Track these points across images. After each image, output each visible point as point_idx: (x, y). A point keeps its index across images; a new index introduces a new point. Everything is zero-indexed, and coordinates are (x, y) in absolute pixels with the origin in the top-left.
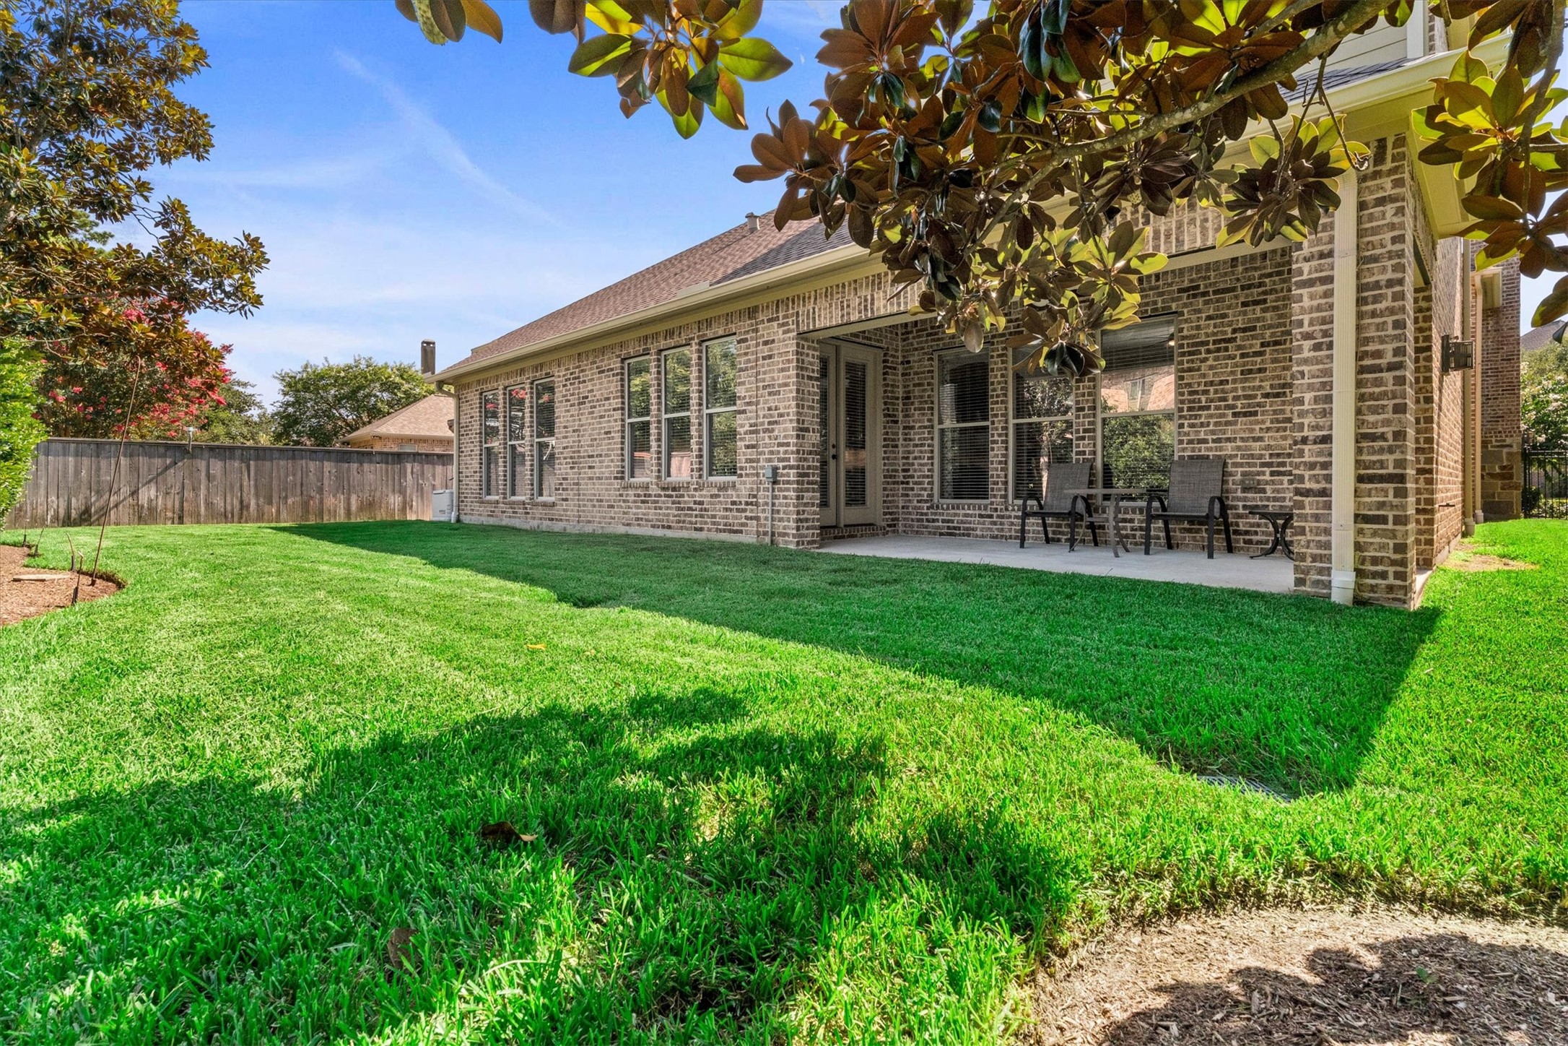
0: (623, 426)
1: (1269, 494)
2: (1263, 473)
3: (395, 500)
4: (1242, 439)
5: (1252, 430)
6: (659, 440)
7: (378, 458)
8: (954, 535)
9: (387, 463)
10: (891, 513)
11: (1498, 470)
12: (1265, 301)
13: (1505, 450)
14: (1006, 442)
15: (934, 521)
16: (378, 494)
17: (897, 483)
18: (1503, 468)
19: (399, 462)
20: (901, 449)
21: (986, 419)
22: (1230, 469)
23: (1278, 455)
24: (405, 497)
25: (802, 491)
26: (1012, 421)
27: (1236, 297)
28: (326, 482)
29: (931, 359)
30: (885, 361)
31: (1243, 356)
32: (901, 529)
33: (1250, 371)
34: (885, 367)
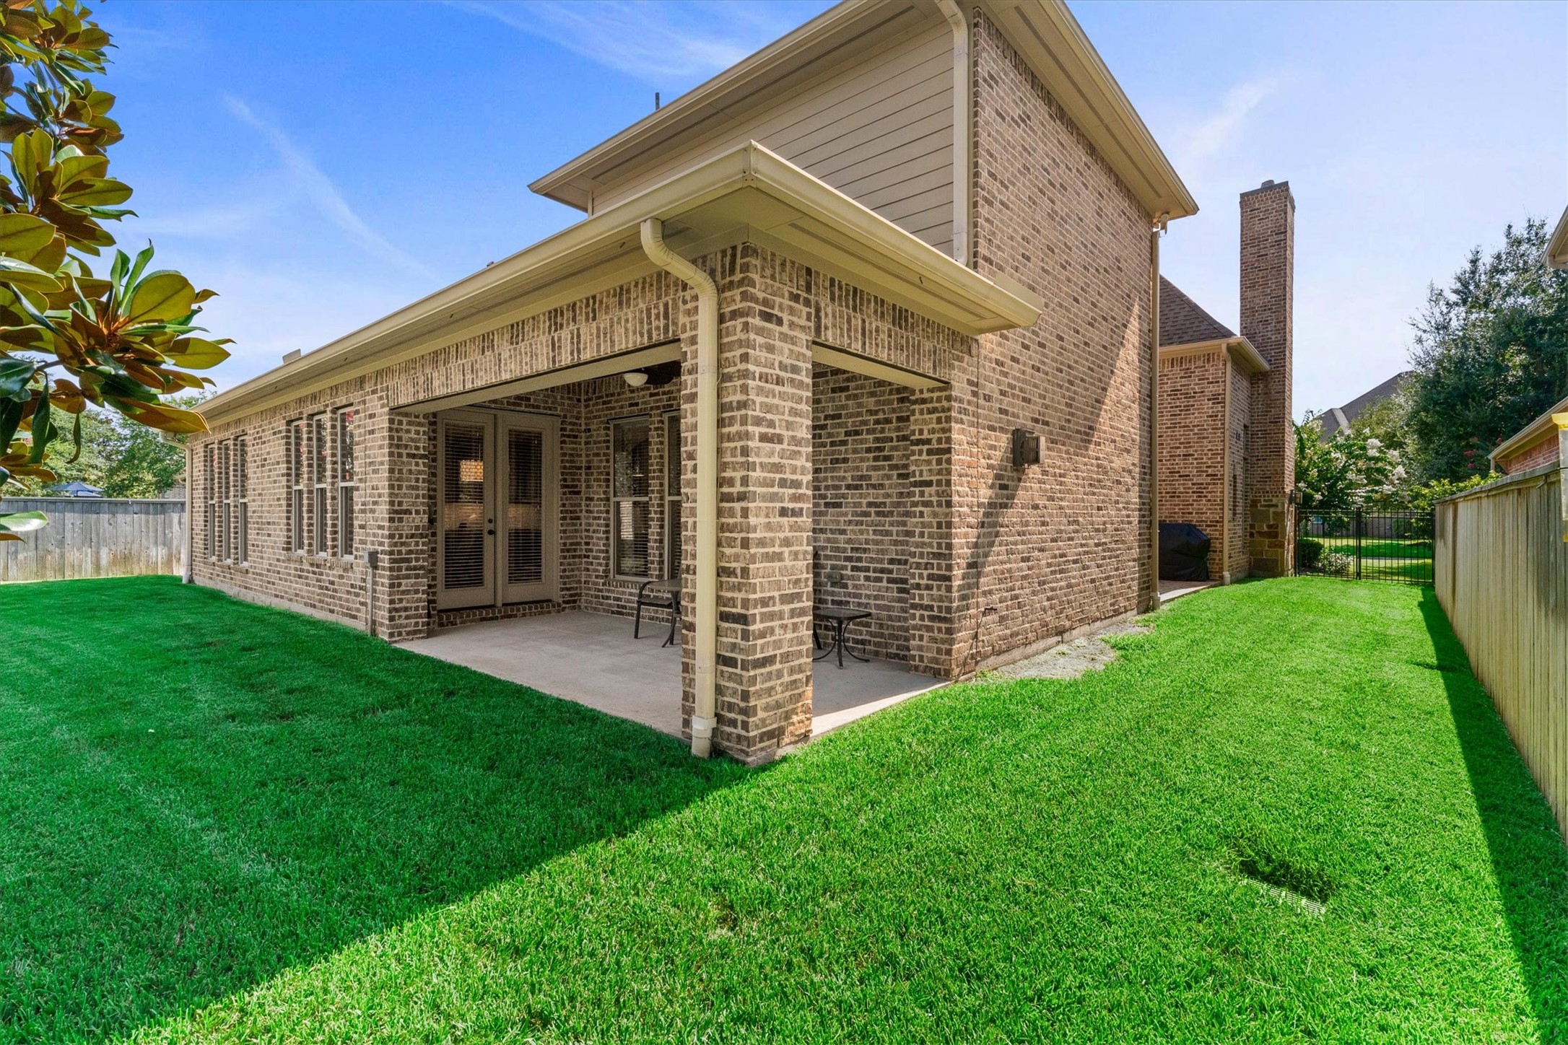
0: (289, 493)
1: (850, 590)
2: (845, 568)
3: (158, 553)
4: (832, 531)
5: (838, 522)
6: (310, 511)
7: (136, 508)
8: (621, 613)
9: (147, 513)
10: (568, 589)
11: (1266, 529)
12: (847, 389)
13: (1272, 510)
14: (662, 520)
15: (608, 598)
16: (136, 546)
17: (580, 557)
18: (1270, 527)
19: (163, 512)
20: (584, 521)
21: (646, 494)
22: (823, 562)
23: (857, 550)
24: (170, 549)
25: (398, 577)
26: (668, 498)
27: (827, 382)
28: (68, 535)
29: (608, 429)
30: (562, 429)
31: (833, 444)
32: (583, 605)
33: (837, 461)
34: (563, 435)
